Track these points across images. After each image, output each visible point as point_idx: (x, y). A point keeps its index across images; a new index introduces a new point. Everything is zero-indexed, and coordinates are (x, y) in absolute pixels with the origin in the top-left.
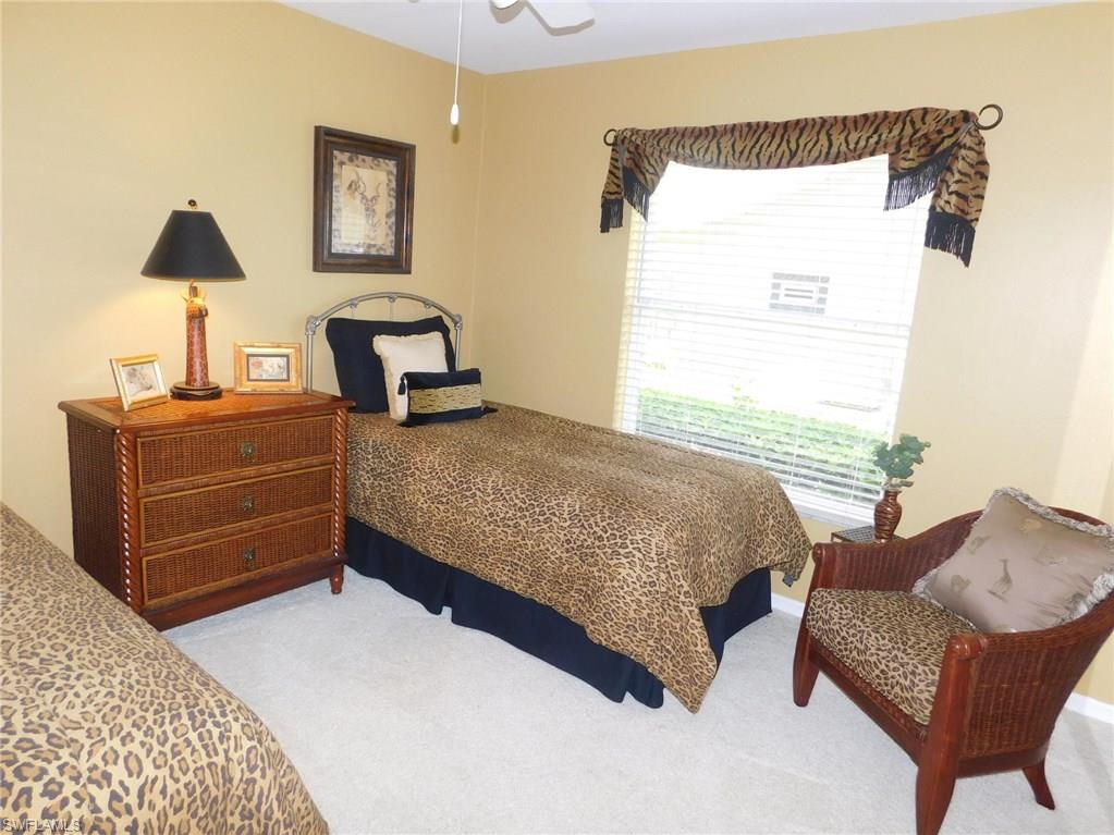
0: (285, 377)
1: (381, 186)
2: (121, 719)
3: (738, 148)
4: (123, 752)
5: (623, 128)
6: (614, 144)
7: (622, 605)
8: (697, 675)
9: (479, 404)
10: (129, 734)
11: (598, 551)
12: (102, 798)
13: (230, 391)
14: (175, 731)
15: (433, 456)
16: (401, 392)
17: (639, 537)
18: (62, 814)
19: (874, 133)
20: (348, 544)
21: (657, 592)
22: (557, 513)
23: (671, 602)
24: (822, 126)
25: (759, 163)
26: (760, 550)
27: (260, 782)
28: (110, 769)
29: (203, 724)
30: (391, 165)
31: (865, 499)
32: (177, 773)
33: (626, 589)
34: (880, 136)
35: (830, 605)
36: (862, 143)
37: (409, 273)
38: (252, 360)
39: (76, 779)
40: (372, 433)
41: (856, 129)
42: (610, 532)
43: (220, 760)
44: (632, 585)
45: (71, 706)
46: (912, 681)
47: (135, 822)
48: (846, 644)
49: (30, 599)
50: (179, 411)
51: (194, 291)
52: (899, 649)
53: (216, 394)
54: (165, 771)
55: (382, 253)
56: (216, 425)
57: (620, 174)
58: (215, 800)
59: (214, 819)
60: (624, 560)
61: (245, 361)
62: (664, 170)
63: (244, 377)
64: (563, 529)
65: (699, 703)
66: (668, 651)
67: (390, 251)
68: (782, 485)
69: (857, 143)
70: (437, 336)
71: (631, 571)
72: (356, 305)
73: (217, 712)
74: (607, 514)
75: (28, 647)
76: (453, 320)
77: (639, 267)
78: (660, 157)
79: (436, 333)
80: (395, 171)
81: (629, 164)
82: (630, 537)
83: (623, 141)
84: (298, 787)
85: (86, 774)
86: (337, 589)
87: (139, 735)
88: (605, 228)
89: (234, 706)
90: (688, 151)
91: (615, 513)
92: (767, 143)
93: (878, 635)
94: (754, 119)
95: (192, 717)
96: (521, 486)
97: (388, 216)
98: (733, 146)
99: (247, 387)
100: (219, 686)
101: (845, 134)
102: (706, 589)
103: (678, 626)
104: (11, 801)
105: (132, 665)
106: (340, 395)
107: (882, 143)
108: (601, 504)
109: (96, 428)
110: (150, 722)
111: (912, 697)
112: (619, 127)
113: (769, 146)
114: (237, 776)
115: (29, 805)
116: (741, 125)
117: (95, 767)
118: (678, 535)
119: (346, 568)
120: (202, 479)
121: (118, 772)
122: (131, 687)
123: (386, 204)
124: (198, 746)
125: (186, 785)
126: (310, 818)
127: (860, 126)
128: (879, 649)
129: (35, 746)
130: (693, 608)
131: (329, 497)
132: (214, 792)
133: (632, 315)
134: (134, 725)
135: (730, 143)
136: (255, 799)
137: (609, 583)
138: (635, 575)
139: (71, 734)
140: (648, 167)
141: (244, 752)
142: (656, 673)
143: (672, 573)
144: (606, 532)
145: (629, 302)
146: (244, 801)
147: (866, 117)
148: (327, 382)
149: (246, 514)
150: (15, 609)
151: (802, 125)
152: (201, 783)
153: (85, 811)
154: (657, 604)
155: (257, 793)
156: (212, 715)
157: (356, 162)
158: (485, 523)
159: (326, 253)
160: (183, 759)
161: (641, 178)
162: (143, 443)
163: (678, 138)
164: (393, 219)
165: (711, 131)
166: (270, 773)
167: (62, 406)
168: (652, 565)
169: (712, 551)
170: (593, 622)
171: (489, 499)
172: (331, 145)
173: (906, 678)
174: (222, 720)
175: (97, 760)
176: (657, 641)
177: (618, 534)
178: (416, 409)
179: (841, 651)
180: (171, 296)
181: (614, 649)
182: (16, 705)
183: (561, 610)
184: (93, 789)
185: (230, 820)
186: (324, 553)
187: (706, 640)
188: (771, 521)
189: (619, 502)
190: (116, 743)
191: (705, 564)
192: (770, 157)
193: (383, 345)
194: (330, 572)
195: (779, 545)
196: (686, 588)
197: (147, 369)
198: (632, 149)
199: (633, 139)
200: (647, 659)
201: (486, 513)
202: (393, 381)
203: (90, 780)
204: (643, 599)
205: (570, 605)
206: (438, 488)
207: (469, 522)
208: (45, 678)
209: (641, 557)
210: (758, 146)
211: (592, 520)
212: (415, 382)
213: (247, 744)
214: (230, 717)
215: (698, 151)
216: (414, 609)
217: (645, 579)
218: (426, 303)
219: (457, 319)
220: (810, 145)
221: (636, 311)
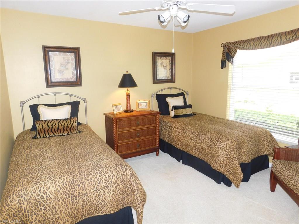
0: (146, 107)
1: (168, 63)
2: (110, 165)
3: (255, 44)
4: (110, 170)
5: (225, 43)
6: (223, 47)
7: (219, 160)
8: (238, 178)
9: (191, 113)
10: (111, 167)
11: (214, 147)
12: (107, 176)
13: (135, 111)
14: (118, 168)
15: (178, 124)
16: (172, 110)
17: (224, 143)
18: (102, 177)
19: (295, 35)
20: (160, 145)
21: (228, 157)
22: (205, 138)
23: (232, 160)
24: (279, 35)
25: (261, 47)
26: (262, 150)
27: (132, 179)
28: (108, 172)
29: (123, 168)
30: (170, 58)
31: (295, 137)
32: (118, 175)
33: (220, 156)
34: (296, 36)
35: (277, 164)
36: (291, 38)
37: (175, 82)
38: (139, 104)
39: (104, 172)
40: (166, 119)
41: (289, 35)
42: (217, 142)
43: (125, 174)
44: (222, 155)
45: (103, 162)
46: (296, 184)
47: (112, 181)
48: (280, 174)
49: (98, 147)
50: (125, 115)
51: (128, 90)
52: (294, 175)
53: (132, 111)
54: (117, 174)
55: (168, 78)
56: (132, 117)
57: (225, 54)
58: (125, 181)
59: (124, 184)
60: (220, 149)
61: (138, 104)
62: (236, 52)
63: (138, 108)
64: (206, 141)
65: (239, 185)
66: (231, 172)
67: (170, 78)
68: (271, 133)
69: (289, 38)
70: (182, 97)
71: (221, 152)
72: (162, 91)
73: (125, 166)
74: (216, 138)
75: (97, 153)
76: (186, 93)
77: (232, 77)
78: (235, 49)
79: (181, 96)
80: (171, 59)
81: (227, 51)
82: (221, 143)
83: (225, 46)
84: (140, 184)
85: (105, 172)
86: (157, 155)
87: (113, 168)
88: (222, 68)
89: (128, 166)
90: (242, 46)
91: (218, 138)
92: (263, 42)
93: (289, 172)
94: (259, 36)
95: (121, 166)
96: (197, 131)
97: (170, 70)
98: (254, 44)
99: (138, 110)
100: (126, 163)
101: (285, 37)
102: (243, 158)
103: (233, 166)
104: (95, 173)
105: (112, 158)
106: (159, 111)
107: (297, 37)
108: (215, 136)
109: (110, 118)
110: (114, 166)
111: (296, 188)
112: (225, 42)
113: (264, 43)
114: (128, 178)
115: (97, 174)
116: (256, 38)
117: (106, 171)
118: (234, 143)
119: (159, 150)
120: (128, 129)
121: (109, 172)
122: (112, 160)
123: (169, 67)
124: (122, 171)
125: (120, 177)
126: (142, 190)
127: (290, 34)
128: (288, 175)
129: (98, 166)
130: (237, 161)
131: (155, 134)
132: (124, 180)
133: (230, 89)
134: (112, 166)
135: (253, 43)
136: (131, 182)
137: (216, 155)
138: (222, 153)
139: (103, 166)
140: (232, 51)
141: (129, 174)
142: (228, 177)
143: (232, 153)
144: (216, 142)
145: (230, 86)
146: (129, 182)
147: (292, 31)
148: (156, 109)
149: (138, 137)
150: (96, 148)
151: (273, 36)
152: (122, 177)
153: (105, 177)
154: (228, 160)
155: (131, 181)
156: (124, 167)
157: (162, 58)
158: (189, 140)
159: (155, 79)
160: (119, 173)
161: (231, 54)
162: (118, 121)
163: (240, 43)
164: (171, 70)
165: (248, 41)
166: (134, 178)
167: (104, 114)
168: (227, 150)
169: (245, 148)
170: (212, 164)
171: (190, 134)
172: (156, 55)
173: (295, 183)
174: (126, 168)
175: (106, 170)
176: (228, 169)
177: (219, 143)
178: (176, 114)
179: (279, 175)
180: (123, 91)
181: (217, 170)
182: (96, 161)
183: (206, 161)
184: (106, 174)
185: (127, 185)
186: (154, 146)
187: (240, 170)
188: (266, 142)
189: (220, 135)
190: (109, 168)
191: (243, 151)
192: (264, 45)
193: (168, 100)
194: (156, 151)
195: (268, 149)
196: (235, 156)
197: (119, 106)
198: (228, 47)
199: (228, 45)
200: (226, 174)
201: (189, 138)
202: (170, 108)
203: (105, 173)
204: (225, 159)
205: (208, 160)
206: (179, 132)
207: (186, 140)
208: (100, 158)
209: (224, 148)
210: (261, 43)
211: (213, 140)
212: (175, 108)
213: (130, 172)
214: (127, 167)
215: (245, 46)
216: (174, 160)
217: (225, 154)
218: (179, 89)
219: (187, 93)
220: (275, 41)
221: (232, 88)
